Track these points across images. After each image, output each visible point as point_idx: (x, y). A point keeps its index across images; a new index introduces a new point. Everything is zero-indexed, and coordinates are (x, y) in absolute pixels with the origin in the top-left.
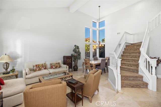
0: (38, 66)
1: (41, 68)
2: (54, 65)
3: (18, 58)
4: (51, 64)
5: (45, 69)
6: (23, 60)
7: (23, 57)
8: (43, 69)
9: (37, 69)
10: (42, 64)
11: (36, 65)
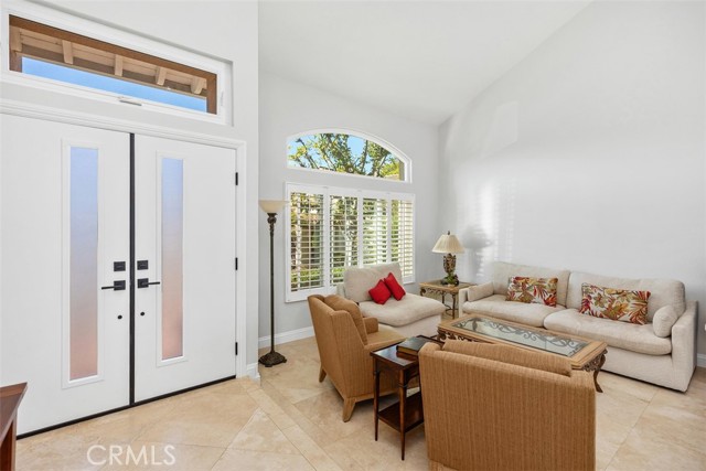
0: (520, 282)
1: (532, 293)
2: (599, 300)
3: (485, 246)
4: (586, 291)
5: (547, 303)
6: (496, 255)
7: (496, 243)
8: (537, 298)
9: (518, 295)
10: (541, 281)
11: (517, 278)
